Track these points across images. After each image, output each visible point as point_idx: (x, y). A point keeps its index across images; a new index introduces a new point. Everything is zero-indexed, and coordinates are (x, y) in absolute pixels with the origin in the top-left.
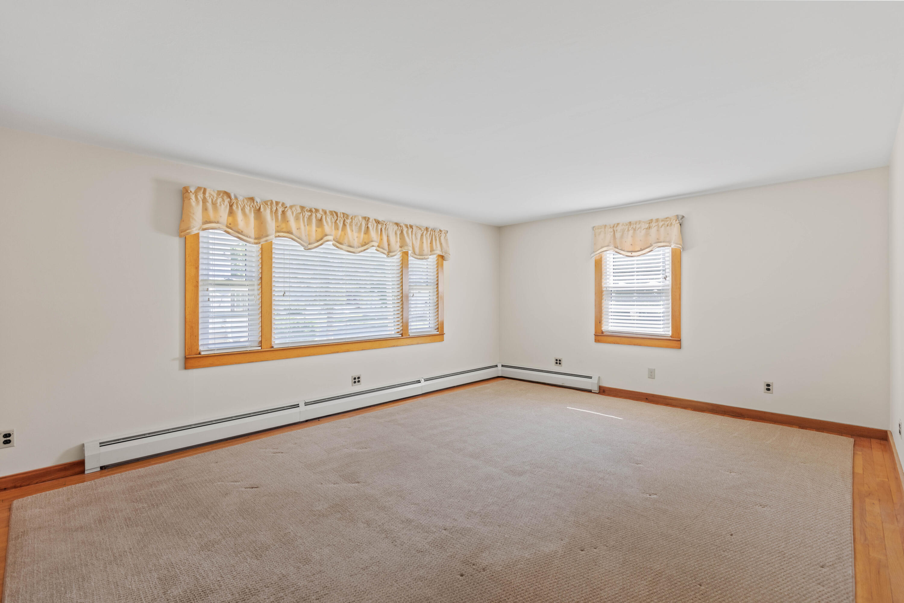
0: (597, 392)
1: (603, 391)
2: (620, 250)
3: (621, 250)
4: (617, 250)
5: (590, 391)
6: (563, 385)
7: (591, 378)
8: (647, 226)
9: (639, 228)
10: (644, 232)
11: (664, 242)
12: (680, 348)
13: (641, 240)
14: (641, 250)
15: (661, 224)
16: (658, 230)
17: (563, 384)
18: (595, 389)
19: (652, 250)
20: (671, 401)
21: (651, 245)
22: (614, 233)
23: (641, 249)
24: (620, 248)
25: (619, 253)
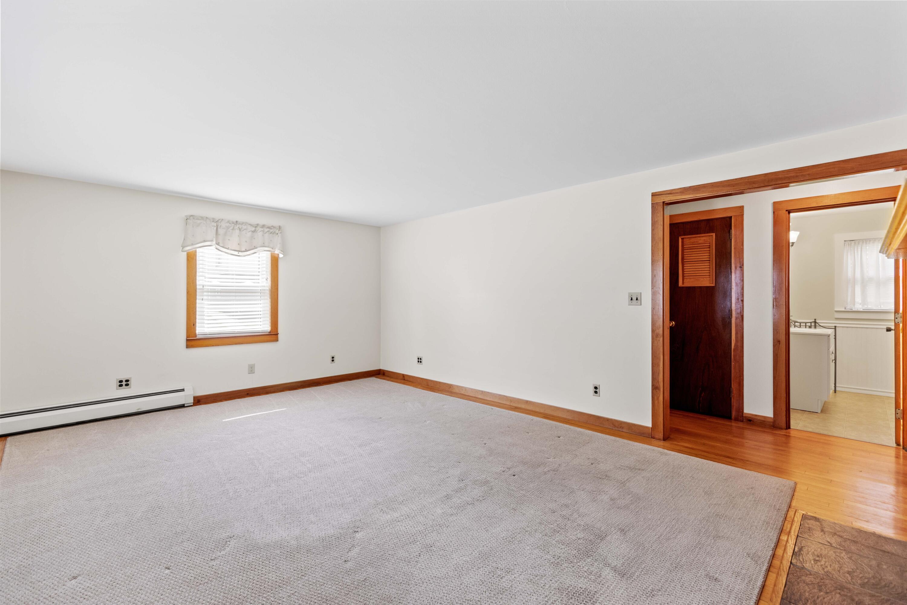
0: (192, 404)
1: (199, 401)
2: (221, 247)
3: (223, 247)
4: (218, 247)
5: (183, 406)
6: (139, 411)
7: (183, 390)
8: (253, 229)
9: (245, 229)
10: (249, 234)
11: (268, 247)
12: (278, 341)
13: (246, 241)
14: (246, 251)
15: (266, 230)
16: (263, 235)
17: (138, 409)
18: (191, 401)
19: (255, 253)
20: (270, 389)
21: (255, 248)
22: (217, 228)
23: (246, 249)
24: (221, 245)
25: (219, 250)
